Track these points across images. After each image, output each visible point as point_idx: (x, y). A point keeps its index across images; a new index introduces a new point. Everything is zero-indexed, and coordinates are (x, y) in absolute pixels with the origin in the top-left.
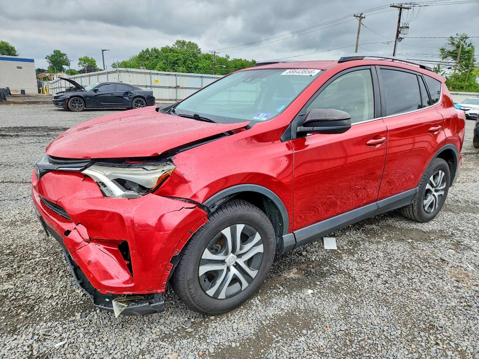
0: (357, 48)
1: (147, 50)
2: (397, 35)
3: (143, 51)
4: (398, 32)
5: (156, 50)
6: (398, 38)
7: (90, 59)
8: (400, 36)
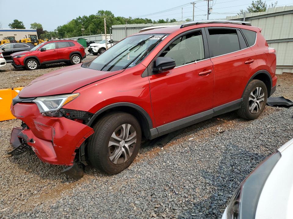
0: (193, 17)
1: (80, 18)
2: (208, 12)
3: (77, 18)
4: (208, 11)
5: (86, 17)
6: (209, 13)
7: (38, 24)
8: (209, 12)
